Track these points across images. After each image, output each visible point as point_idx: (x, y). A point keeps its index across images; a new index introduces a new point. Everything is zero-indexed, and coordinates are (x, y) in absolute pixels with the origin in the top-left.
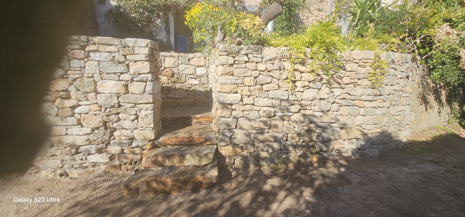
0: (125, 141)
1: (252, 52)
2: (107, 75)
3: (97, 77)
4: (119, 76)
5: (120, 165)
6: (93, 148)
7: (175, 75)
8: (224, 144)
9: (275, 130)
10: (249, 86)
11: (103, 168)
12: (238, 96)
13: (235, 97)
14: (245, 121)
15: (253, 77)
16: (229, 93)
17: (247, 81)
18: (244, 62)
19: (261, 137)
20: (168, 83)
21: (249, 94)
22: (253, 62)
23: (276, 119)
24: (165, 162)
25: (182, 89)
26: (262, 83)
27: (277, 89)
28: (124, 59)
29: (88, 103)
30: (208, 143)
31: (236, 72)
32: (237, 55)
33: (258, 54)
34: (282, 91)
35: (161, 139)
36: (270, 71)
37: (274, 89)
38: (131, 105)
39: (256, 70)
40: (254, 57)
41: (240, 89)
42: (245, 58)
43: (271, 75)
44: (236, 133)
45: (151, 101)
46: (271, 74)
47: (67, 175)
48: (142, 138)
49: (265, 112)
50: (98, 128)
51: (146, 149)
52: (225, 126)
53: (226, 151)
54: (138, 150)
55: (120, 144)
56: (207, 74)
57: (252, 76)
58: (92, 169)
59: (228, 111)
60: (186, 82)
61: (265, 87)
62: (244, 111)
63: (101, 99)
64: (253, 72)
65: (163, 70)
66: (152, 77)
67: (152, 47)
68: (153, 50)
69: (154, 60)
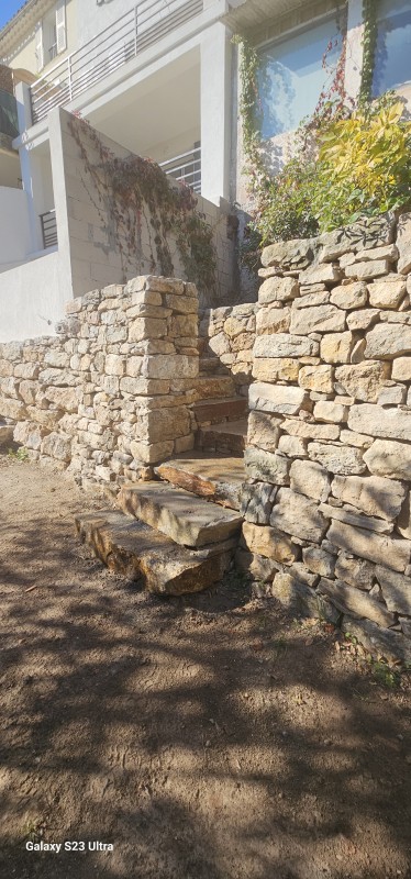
1: (353, 247)
4: (121, 347)
8: (254, 519)
10: (334, 364)
11: (104, 488)
12: (297, 394)
13: (289, 396)
14: (312, 472)
15: (349, 333)
16: (274, 383)
17: (329, 346)
18: (322, 286)
21: (331, 388)
22: (354, 279)
30: (227, 503)
31: (297, 321)
32: (304, 269)
33: (375, 247)
35: (162, 468)
39: (363, 306)
40: (358, 261)
41: (306, 372)
42: (328, 273)
44: (282, 501)
45: (147, 392)
48: (140, 457)
51: (141, 477)
52: (259, 472)
53: (256, 538)
55: (121, 459)
57: (347, 328)
59: (270, 432)
62: (311, 440)
64: (352, 315)
66: (149, 347)
67: (158, 288)
68: (163, 294)
69: (168, 313)
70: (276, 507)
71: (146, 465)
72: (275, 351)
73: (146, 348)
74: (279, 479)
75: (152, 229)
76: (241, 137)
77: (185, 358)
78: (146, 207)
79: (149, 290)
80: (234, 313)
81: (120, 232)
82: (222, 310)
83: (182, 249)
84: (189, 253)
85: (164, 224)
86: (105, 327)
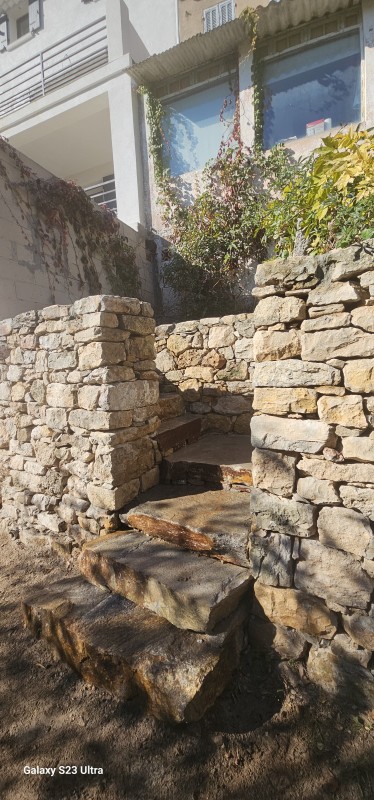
0: (78, 501)
2: (55, 375)
5: (71, 546)
6: (44, 501)
7: (228, 364)
8: (271, 581)
11: (51, 541)
12: (319, 430)
13: (307, 431)
14: (349, 522)
16: (284, 416)
17: (355, 373)
18: (342, 307)
20: (213, 382)
21: (364, 422)
24: (109, 576)
25: (241, 394)
28: (73, 342)
29: (40, 422)
30: (227, 558)
31: (310, 345)
32: (313, 288)
35: (131, 514)
38: (83, 431)
41: (327, 404)
42: (348, 292)
44: (311, 557)
45: (107, 427)
48: (98, 501)
50: (50, 467)
51: (104, 527)
52: (273, 523)
53: (277, 603)
54: (93, 525)
55: (73, 505)
58: (43, 537)
59: (285, 474)
60: (248, 377)
62: (344, 483)
65: (206, 354)
66: (108, 374)
67: (115, 309)
68: (119, 316)
69: (126, 336)
70: (301, 565)
71: (110, 513)
72: (284, 379)
73: (104, 377)
74: (303, 530)
75: (78, 249)
76: (152, 173)
77: (146, 384)
78: (70, 228)
79: (106, 311)
80: (177, 330)
81: (46, 250)
82: (164, 327)
83: (107, 269)
84: (114, 272)
85: (89, 243)
86: (44, 352)
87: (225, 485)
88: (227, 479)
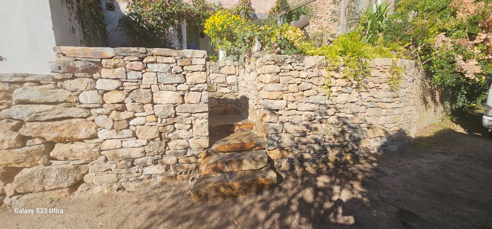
0: (180, 151)
1: (295, 61)
2: (165, 86)
3: (154, 88)
4: (176, 86)
5: (176, 175)
6: (149, 160)
8: (273, 148)
9: (315, 132)
10: (293, 93)
11: (160, 179)
12: (284, 102)
13: (281, 103)
14: (290, 125)
15: (296, 84)
16: (276, 100)
17: (292, 88)
18: (289, 71)
19: (304, 140)
21: (293, 99)
22: (296, 70)
23: (316, 123)
24: (224, 168)
26: (305, 89)
27: (316, 95)
28: (181, 70)
29: (144, 114)
30: (257, 148)
31: (282, 80)
32: (282, 64)
33: (300, 63)
34: (320, 96)
35: (214, 147)
36: (310, 78)
37: (313, 94)
38: (187, 115)
39: (299, 77)
40: (297, 65)
41: (285, 95)
42: (290, 67)
43: (311, 82)
44: (282, 137)
45: (207, 110)
46: (311, 80)
47: (124, 189)
48: (197, 146)
49: (306, 116)
50: (153, 139)
51: (200, 157)
52: (273, 131)
53: (274, 154)
54: (192, 159)
55: (176, 154)
56: (237, 83)
58: (148, 181)
59: (275, 116)
60: (217, 91)
61: (306, 93)
62: (289, 116)
63: (158, 110)
64: (297, 79)
70: (280, 140)
71: (205, 149)
74: (280, 131)
86: (153, 73)
87: (235, 130)
88: (237, 128)
